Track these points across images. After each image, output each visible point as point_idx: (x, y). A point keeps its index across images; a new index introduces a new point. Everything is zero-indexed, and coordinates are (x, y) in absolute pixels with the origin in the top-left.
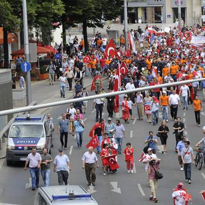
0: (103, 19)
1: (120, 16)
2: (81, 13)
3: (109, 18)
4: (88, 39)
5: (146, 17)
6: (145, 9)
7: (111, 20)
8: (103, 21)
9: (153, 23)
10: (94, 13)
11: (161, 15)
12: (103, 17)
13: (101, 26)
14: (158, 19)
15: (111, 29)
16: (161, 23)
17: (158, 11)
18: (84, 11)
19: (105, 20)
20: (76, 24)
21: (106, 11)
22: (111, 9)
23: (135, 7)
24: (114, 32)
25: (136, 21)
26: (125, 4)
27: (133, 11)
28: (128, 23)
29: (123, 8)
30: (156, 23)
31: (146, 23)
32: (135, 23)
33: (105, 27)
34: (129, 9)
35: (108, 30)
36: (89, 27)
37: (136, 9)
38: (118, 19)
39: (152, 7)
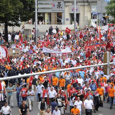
1: (32, 19)
2: (4, 16)
3: (24, 20)
5: (50, 20)
6: (50, 14)
7: (25, 22)
8: (20, 22)
9: (55, 24)
10: (13, 16)
11: (61, 18)
12: (19, 19)
13: (18, 25)
14: (59, 22)
15: (25, 28)
16: (61, 24)
17: (59, 15)
18: (5, 14)
19: (22, 22)
21: (22, 14)
22: (25, 14)
23: (43, 13)
24: (28, 30)
26: (36, 10)
27: (41, 15)
28: (38, 24)
29: (35, 13)
30: (58, 24)
31: (50, 24)
33: (21, 26)
34: (39, 14)
36: (10, 26)
37: (44, 14)
38: (30, 21)
39: (55, 13)
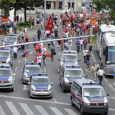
0: (34, 7)
1: (42, 6)
2: (24, 3)
3: (37, 6)
4: (27, 16)
5: (55, 6)
6: (54, 2)
8: (34, 8)
9: (58, 9)
10: (30, 3)
11: (62, 6)
12: (34, 5)
13: (33, 9)
14: (60, 8)
16: (62, 9)
17: (61, 4)
19: (35, 7)
20: (21, 8)
21: (36, 2)
22: (38, 2)
24: (39, 13)
25: (50, 8)
27: (49, 3)
28: (46, 9)
29: (44, 1)
30: (60, 9)
31: (55, 9)
32: (49, 9)
33: (35, 10)
34: (47, 2)
35: (37, 12)
36: (28, 10)
37: (51, 2)
39: (58, 2)
